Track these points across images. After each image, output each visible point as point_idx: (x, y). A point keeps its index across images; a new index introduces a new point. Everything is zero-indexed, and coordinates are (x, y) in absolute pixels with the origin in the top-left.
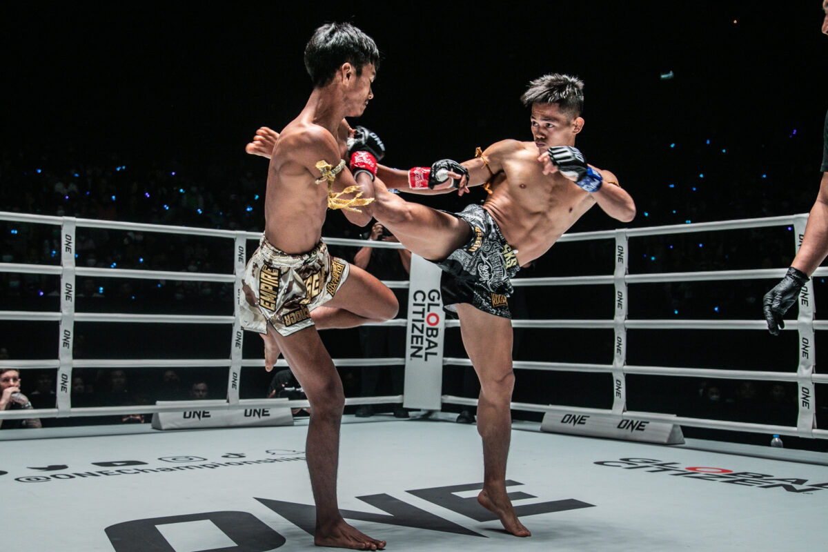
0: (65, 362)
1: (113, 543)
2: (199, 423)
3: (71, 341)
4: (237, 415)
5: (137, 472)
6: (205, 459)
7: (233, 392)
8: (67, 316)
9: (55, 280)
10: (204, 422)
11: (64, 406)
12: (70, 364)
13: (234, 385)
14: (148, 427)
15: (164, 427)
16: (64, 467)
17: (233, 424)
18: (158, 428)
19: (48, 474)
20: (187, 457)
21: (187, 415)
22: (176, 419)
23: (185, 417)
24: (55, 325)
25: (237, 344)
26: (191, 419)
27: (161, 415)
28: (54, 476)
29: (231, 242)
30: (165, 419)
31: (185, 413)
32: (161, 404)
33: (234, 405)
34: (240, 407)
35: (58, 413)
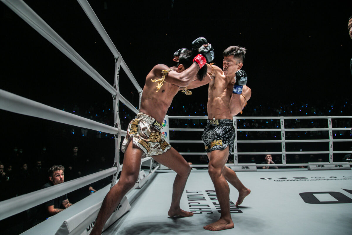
0: (284, 153)
1: (302, 197)
2: (321, 168)
3: (285, 147)
4: (333, 166)
5: (306, 180)
6: (324, 178)
7: (331, 160)
8: (283, 141)
9: (280, 132)
10: (322, 168)
11: (284, 163)
12: (285, 153)
13: (331, 158)
14: (307, 169)
15: (311, 169)
16: (286, 178)
17: (331, 169)
18: (309, 170)
19: (282, 180)
20: (319, 177)
21: (318, 166)
22: (315, 167)
23: (317, 167)
24: (280, 144)
25: (331, 147)
26: (319, 167)
27: (310, 166)
28: (284, 180)
29: (327, 120)
30: (311, 167)
31: (317, 166)
32: (310, 163)
33: (331, 163)
34: (333, 164)
35: (283, 165)
